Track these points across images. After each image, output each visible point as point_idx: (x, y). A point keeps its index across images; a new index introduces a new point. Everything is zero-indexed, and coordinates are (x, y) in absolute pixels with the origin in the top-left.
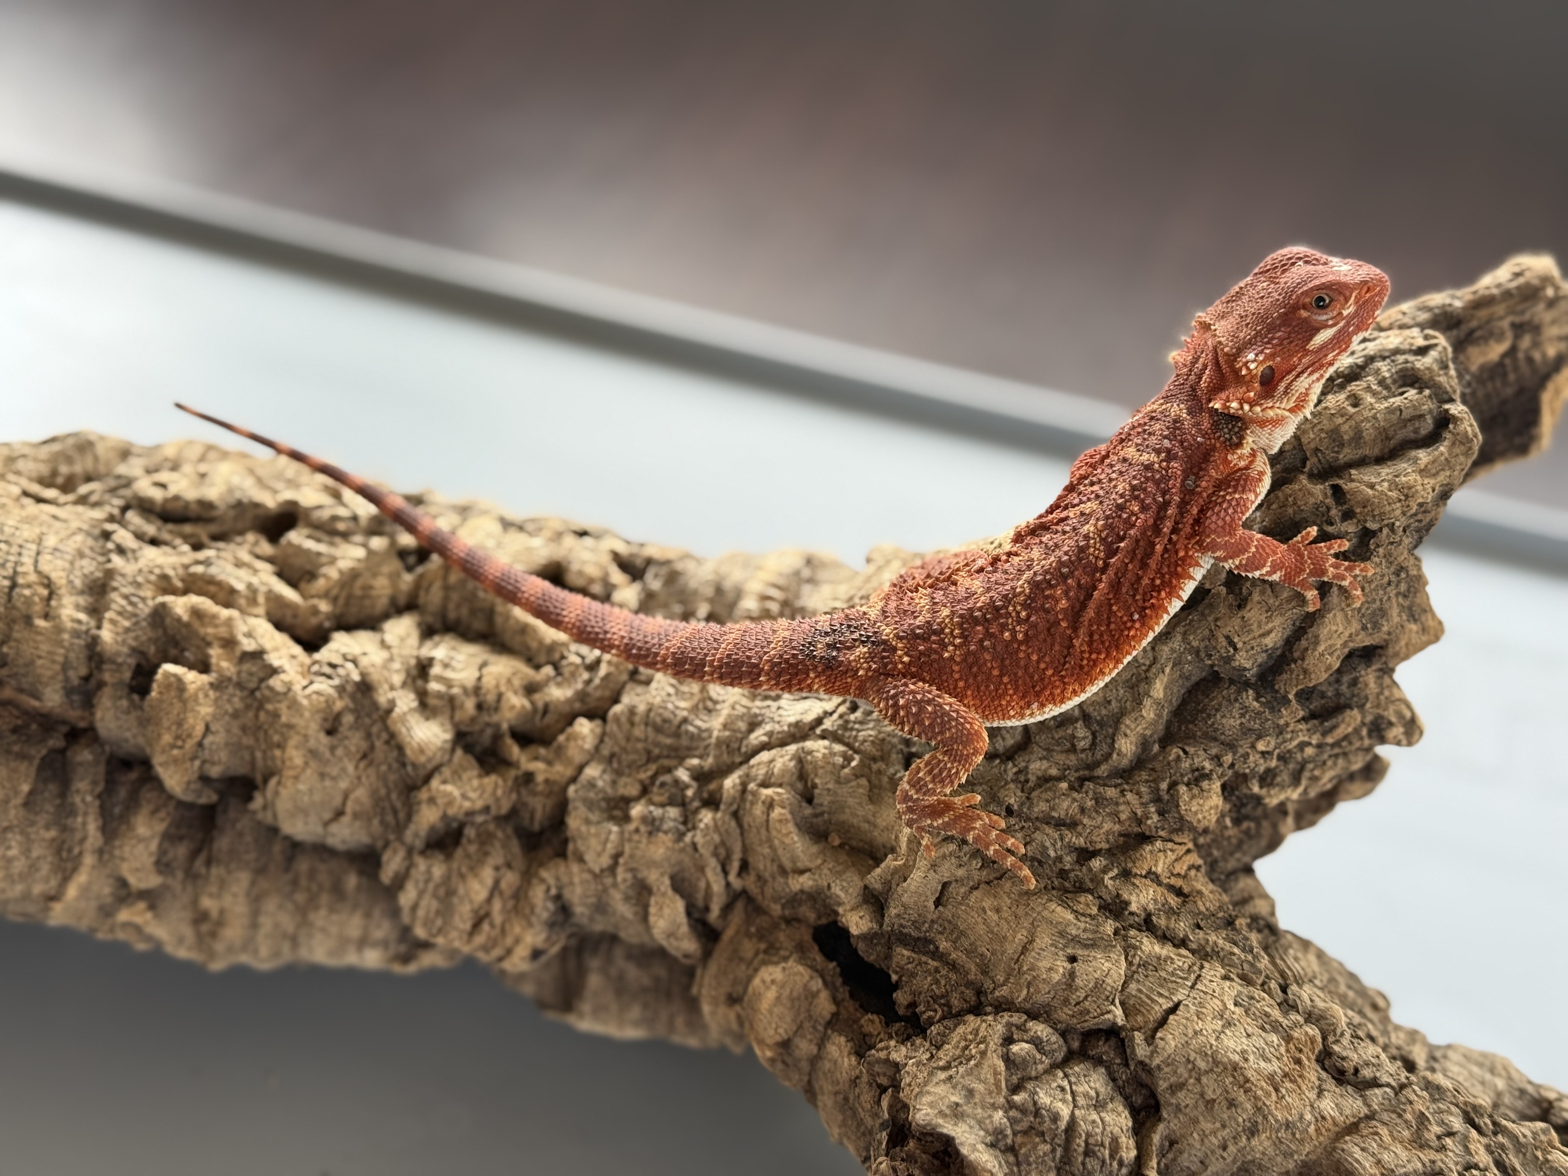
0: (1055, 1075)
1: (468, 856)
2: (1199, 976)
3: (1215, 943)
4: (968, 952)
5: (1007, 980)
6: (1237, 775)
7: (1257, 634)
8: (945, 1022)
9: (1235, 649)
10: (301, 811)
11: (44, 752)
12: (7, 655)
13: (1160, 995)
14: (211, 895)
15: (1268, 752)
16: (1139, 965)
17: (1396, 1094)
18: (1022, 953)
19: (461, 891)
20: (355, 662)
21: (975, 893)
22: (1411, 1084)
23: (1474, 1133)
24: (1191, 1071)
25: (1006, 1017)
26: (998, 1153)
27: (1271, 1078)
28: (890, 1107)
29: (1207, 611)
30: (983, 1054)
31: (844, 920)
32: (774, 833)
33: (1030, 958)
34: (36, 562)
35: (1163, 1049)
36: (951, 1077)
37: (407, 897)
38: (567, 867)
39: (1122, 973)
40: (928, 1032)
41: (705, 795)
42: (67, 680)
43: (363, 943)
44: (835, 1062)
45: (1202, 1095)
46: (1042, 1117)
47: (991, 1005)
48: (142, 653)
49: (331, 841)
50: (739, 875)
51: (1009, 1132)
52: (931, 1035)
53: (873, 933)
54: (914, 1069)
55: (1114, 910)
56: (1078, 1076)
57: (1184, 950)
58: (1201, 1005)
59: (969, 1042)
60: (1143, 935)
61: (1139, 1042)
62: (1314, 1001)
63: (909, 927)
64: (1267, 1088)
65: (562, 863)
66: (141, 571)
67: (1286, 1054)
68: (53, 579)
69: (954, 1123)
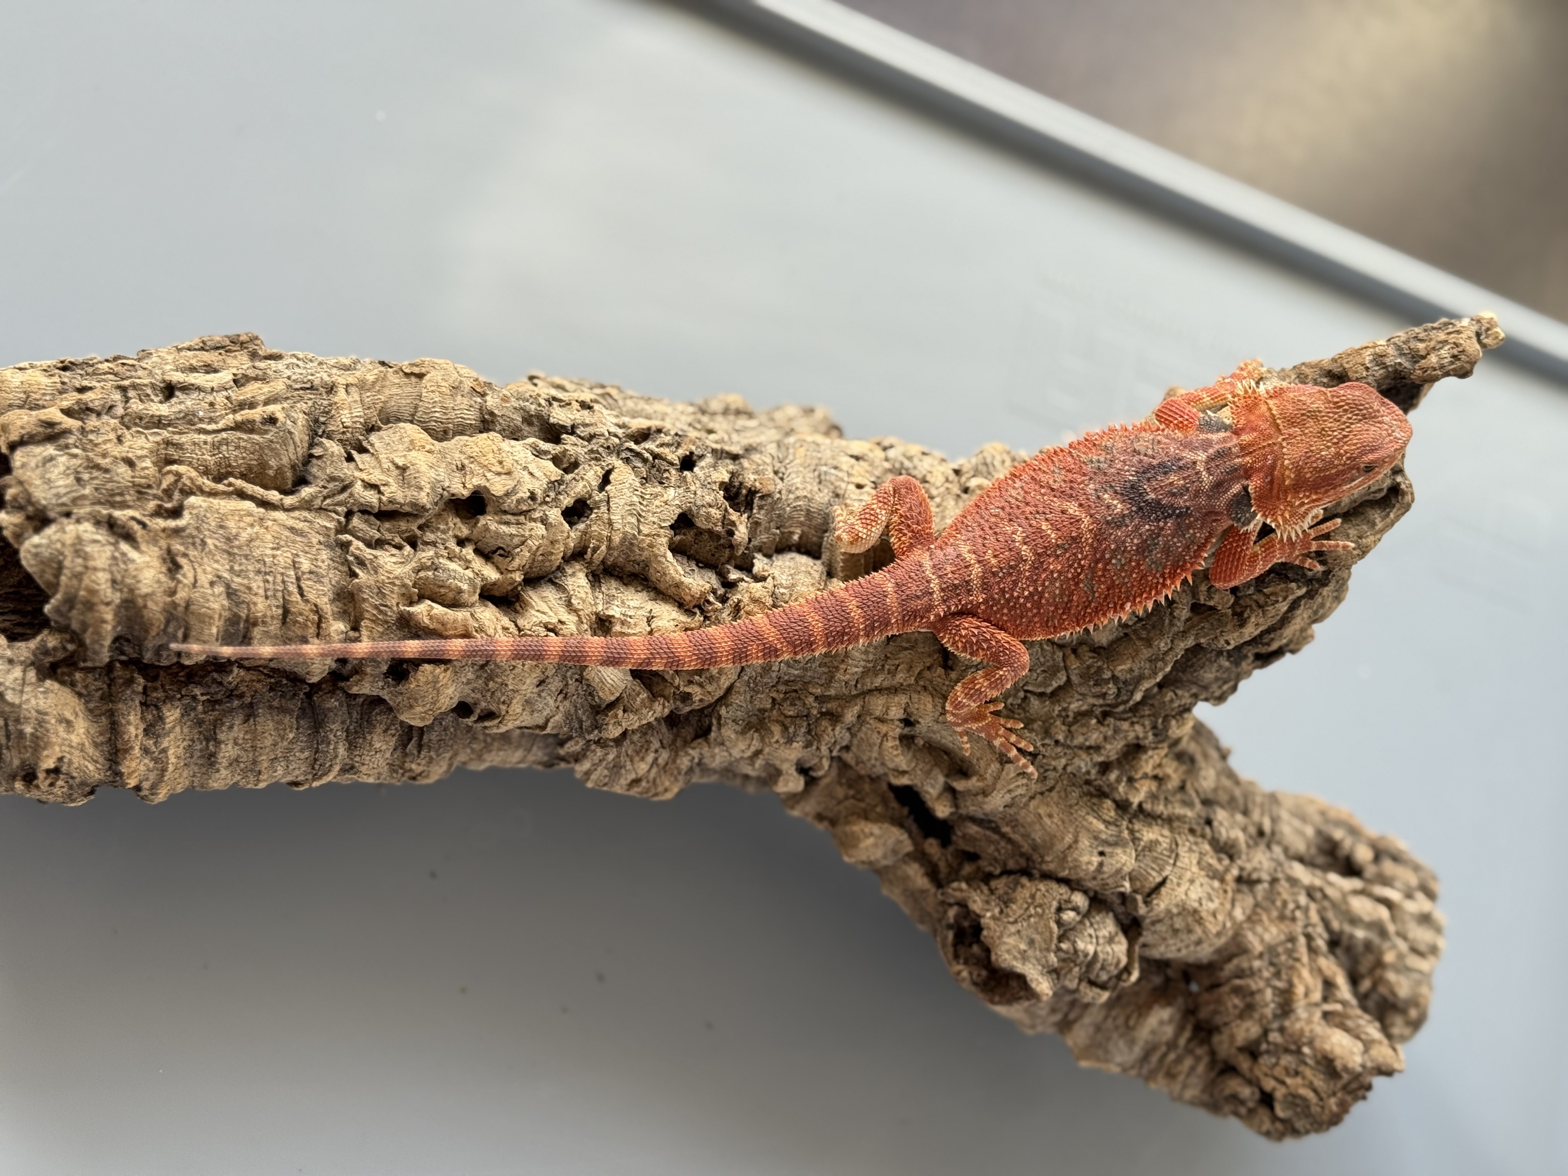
0: (1084, 925)
1: (632, 742)
2: (1177, 854)
5: (1053, 860)
8: (1006, 879)
11: (299, 704)
13: (1154, 870)
16: (1142, 851)
18: (1068, 848)
19: (629, 766)
24: (1167, 914)
25: (1055, 888)
26: (1046, 975)
27: (1214, 909)
28: (955, 917)
30: (1041, 916)
32: (886, 753)
33: (1074, 853)
36: (1019, 930)
38: (709, 747)
39: (1133, 861)
40: (993, 884)
41: (824, 710)
44: (909, 877)
46: (1078, 954)
47: (1038, 873)
51: (1056, 964)
52: (996, 889)
53: (952, 814)
54: (992, 924)
55: (1122, 806)
56: (1098, 923)
57: (1160, 822)
58: (1180, 878)
59: (1029, 905)
60: (1139, 820)
61: (1141, 904)
62: (1227, 831)
63: (980, 815)
64: (1211, 919)
65: (705, 744)
66: (383, 582)
67: (1221, 892)
68: (320, 606)
69: (1024, 964)
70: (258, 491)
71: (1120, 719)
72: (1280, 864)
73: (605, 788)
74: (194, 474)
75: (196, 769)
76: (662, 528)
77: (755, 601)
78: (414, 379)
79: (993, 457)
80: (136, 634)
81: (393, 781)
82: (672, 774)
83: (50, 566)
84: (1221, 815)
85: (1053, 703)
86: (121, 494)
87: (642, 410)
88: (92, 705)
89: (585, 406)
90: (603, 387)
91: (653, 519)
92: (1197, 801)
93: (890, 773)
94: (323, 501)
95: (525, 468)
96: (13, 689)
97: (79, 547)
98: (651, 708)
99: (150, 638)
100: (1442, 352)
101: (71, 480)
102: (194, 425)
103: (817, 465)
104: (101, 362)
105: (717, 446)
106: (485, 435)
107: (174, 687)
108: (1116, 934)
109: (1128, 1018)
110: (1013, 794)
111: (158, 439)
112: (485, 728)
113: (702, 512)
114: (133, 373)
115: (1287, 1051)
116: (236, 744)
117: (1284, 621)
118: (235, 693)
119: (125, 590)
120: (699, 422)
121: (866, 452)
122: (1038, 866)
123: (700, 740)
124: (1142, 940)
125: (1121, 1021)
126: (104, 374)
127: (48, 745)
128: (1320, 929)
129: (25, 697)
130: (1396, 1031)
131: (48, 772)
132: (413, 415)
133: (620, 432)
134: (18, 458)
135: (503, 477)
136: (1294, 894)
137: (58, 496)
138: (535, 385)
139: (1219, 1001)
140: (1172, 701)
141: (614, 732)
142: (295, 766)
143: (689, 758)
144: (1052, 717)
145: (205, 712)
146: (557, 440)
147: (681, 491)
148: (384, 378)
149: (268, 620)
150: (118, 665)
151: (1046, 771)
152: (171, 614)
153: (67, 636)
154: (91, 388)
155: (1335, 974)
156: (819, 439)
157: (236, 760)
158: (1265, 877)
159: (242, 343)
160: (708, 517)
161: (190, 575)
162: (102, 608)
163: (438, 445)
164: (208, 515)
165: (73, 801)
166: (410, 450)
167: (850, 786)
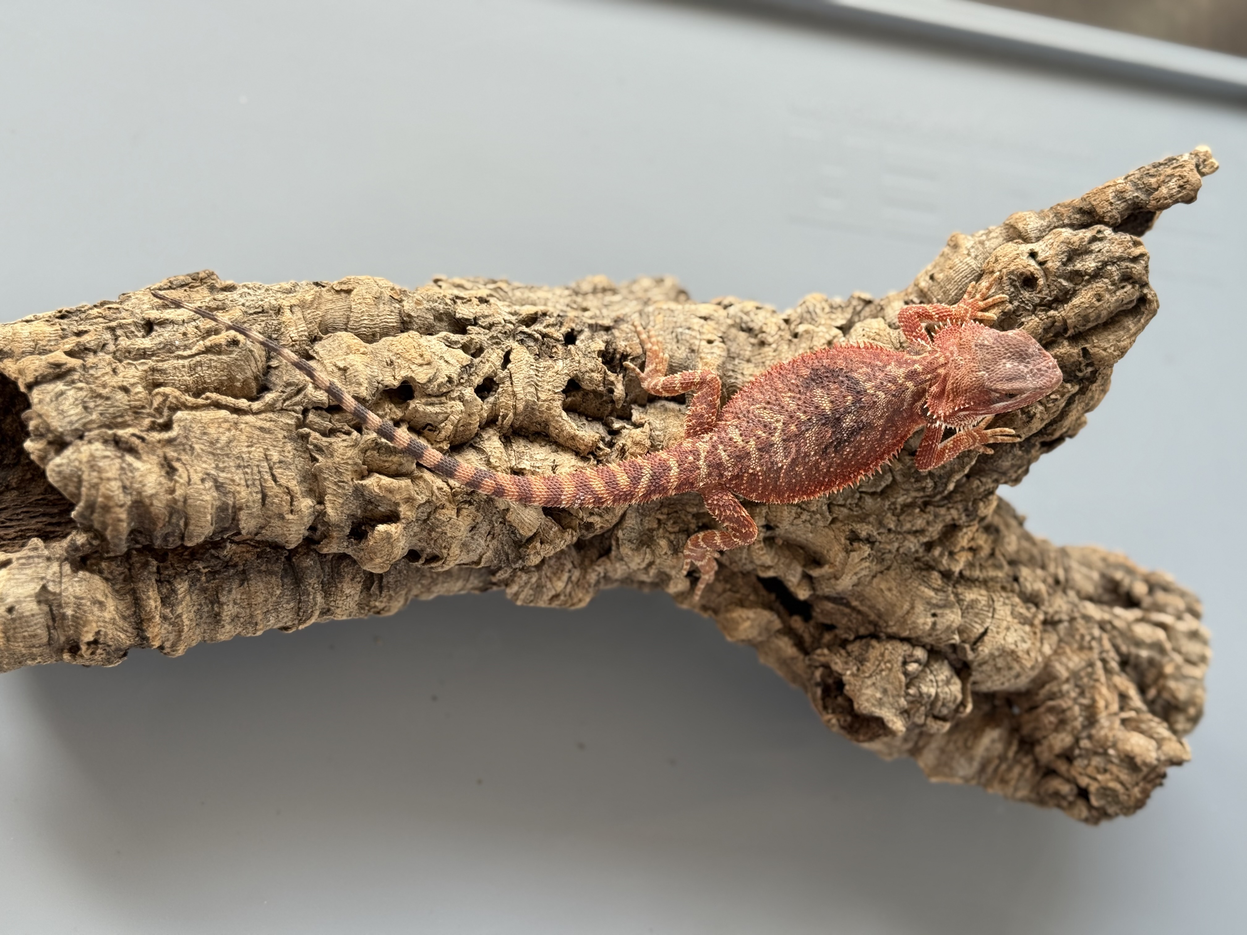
0: (926, 672)
2: (994, 609)
4: (869, 607)
5: (895, 624)
8: (859, 643)
11: (282, 566)
13: (977, 623)
16: (965, 609)
18: (906, 615)
19: (549, 585)
21: (875, 579)
24: (991, 657)
25: (900, 646)
26: (901, 716)
27: (1027, 649)
28: (821, 677)
30: (890, 670)
32: (754, 554)
33: (912, 617)
36: (874, 683)
38: (612, 563)
39: (960, 618)
40: (849, 648)
41: (700, 524)
44: (780, 648)
46: (922, 696)
47: (885, 636)
48: (353, 516)
52: (852, 651)
53: (811, 596)
54: (852, 679)
55: (947, 575)
56: (936, 670)
57: (977, 584)
58: (998, 627)
59: (880, 662)
60: (961, 585)
61: (969, 652)
62: (1032, 585)
63: (833, 594)
64: (1026, 656)
65: (608, 561)
66: (339, 463)
67: (1031, 634)
68: (291, 488)
69: (881, 709)
70: (230, 400)
71: (939, 506)
72: (1076, 606)
73: (532, 605)
74: (178, 393)
75: (206, 627)
76: (556, 393)
77: (637, 444)
78: (343, 295)
79: (815, 306)
80: (147, 526)
81: (362, 616)
82: (584, 588)
83: (71, 481)
84: (1025, 572)
85: (883, 499)
86: (122, 416)
87: (528, 298)
88: (117, 587)
89: (482, 300)
90: (494, 282)
91: (549, 387)
92: (1005, 564)
93: (759, 569)
94: (283, 403)
95: (441, 358)
96: (54, 581)
97: (93, 463)
98: (562, 539)
99: (158, 529)
100: (1171, 184)
101: (80, 409)
102: (173, 352)
103: (673, 328)
104: (91, 309)
105: (592, 322)
106: (405, 334)
107: (182, 565)
108: (952, 677)
109: (966, 741)
110: (859, 576)
111: (146, 367)
112: (432, 568)
113: (586, 377)
114: (118, 315)
115: (1096, 753)
116: (235, 603)
117: (1063, 414)
118: (230, 563)
119: (134, 493)
120: (575, 302)
121: (712, 312)
122: (884, 630)
123: (603, 559)
124: (972, 679)
125: (960, 743)
126: (95, 318)
127: (86, 623)
128: (1112, 654)
129: (63, 587)
130: (1180, 726)
131: (89, 644)
132: (346, 324)
133: (513, 319)
134: (35, 396)
135: (425, 367)
136: (1089, 628)
137: (71, 423)
138: (440, 287)
139: (1037, 719)
140: (978, 487)
141: (535, 560)
142: (283, 615)
143: (596, 573)
144: (884, 511)
145: (208, 582)
146: (464, 331)
147: (568, 361)
148: (320, 296)
149: (251, 504)
150: (134, 552)
151: (883, 554)
152: (173, 508)
153: (92, 534)
154: (86, 332)
155: (1127, 688)
156: (673, 305)
157: (237, 616)
158: (1065, 617)
159: (202, 280)
160: (591, 380)
161: (185, 476)
162: (118, 510)
163: (370, 347)
164: (193, 425)
165: (110, 663)
166: (348, 354)
167: (726, 581)
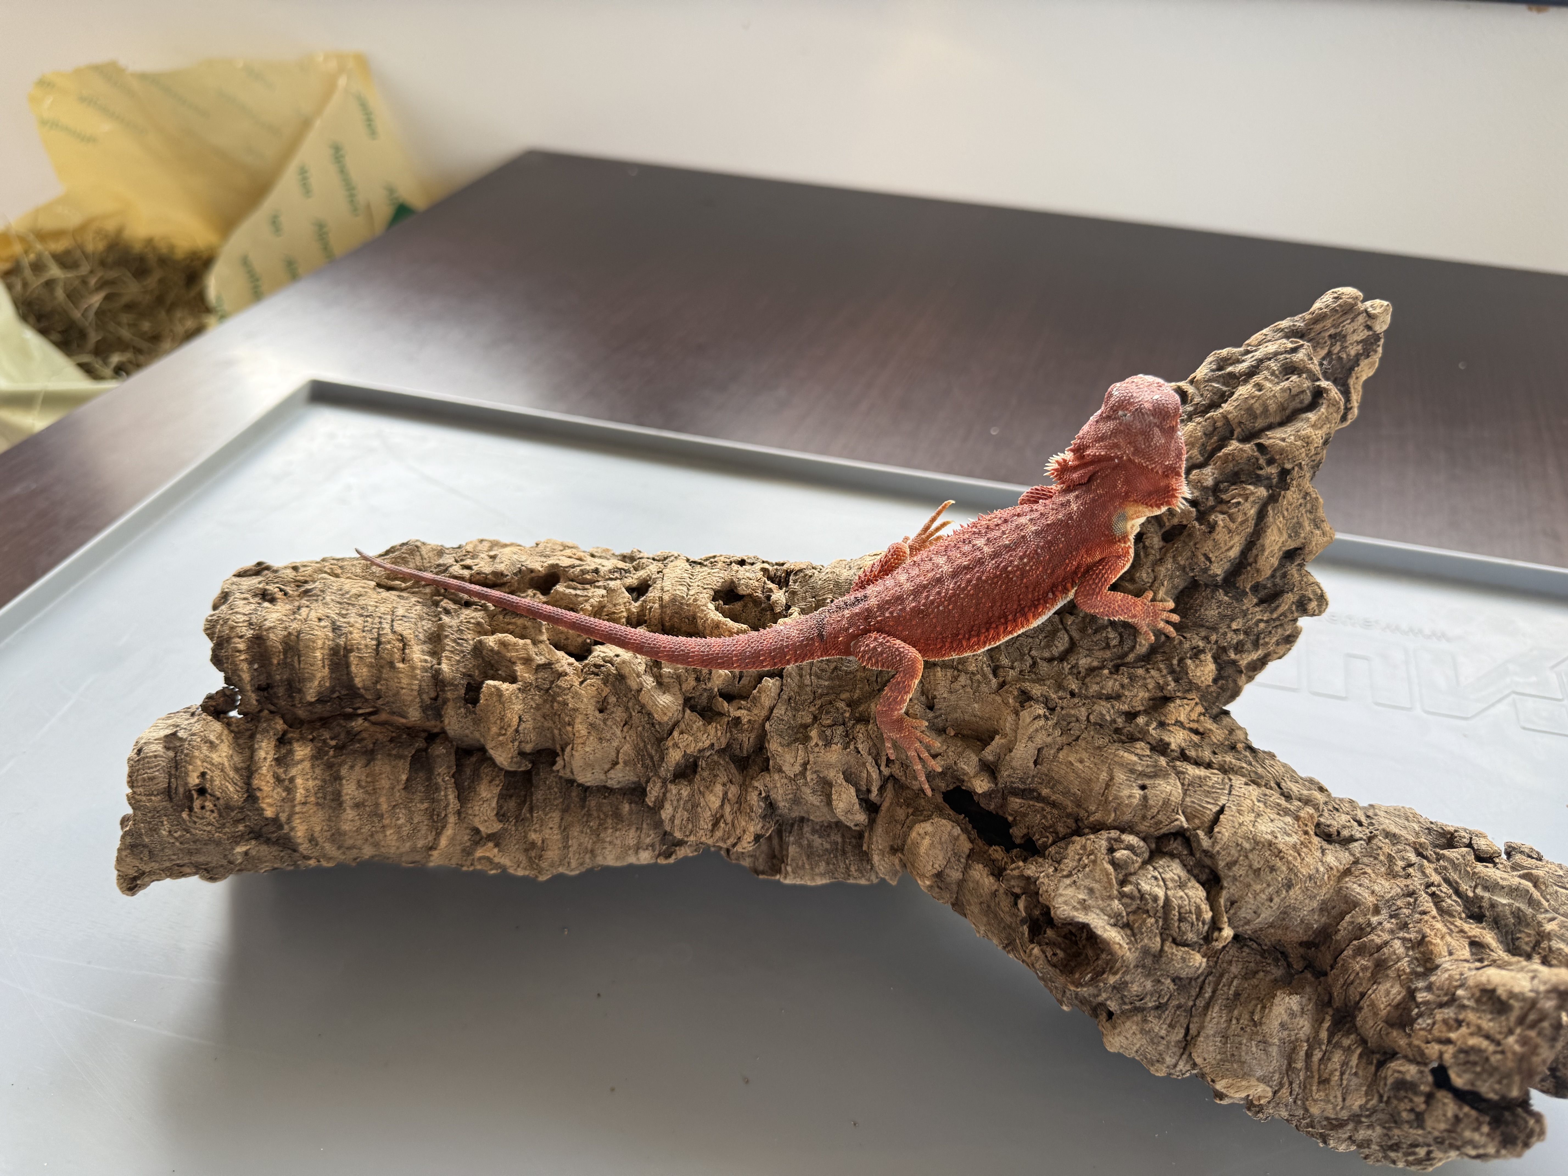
0: (1147, 870)
1: (703, 779)
2: (1231, 786)
3: (1230, 762)
4: (1063, 794)
5: (1097, 808)
6: (1219, 647)
7: (1224, 550)
8: (1058, 844)
9: (1211, 562)
10: (589, 766)
11: (413, 751)
12: (381, 690)
13: (1208, 803)
14: (535, 831)
15: (1237, 630)
16: (1189, 785)
17: (1367, 844)
18: (1106, 789)
19: (703, 803)
20: (609, 662)
21: (1061, 752)
22: (1376, 836)
23: (1425, 862)
24: (1240, 851)
25: (1104, 834)
26: (1119, 929)
27: (1294, 847)
28: (1026, 908)
29: (1187, 540)
30: (1094, 862)
31: (969, 784)
33: (1114, 791)
34: (392, 626)
35: (1221, 839)
36: (1075, 882)
37: (666, 813)
38: (771, 776)
39: (1180, 791)
40: (1047, 853)
42: (422, 701)
43: (637, 848)
44: (977, 883)
45: (1250, 866)
46: (1146, 900)
47: (1088, 827)
48: (470, 676)
49: (609, 783)
50: (887, 765)
51: (1124, 914)
52: (1051, 854)
53: (991, 788)
54: (1046, 881)
55: (1159, 747)
56: (1163, 867)
57: (1208, 766)
58: (1239, 805)
59: (1081, 856)
60: (1182, 761)
61: (1204, 838)
63: (1018, 783)
64: (1295, 857)
65: (767, 775)
66: (462, 622)
67: (1300, 831)
68: (405, 636)
69: (1086, 914)
71: (1134, 668)
75: (327, 810)
76: (704, 589)
88: (241, 741)
91: (699, 584)
96: (186, 729)
98: (705, 732)
107: (309, 732)
108: (1188, 880)
109: (1252, 1014)
110: (1037, 743)
113: (742, 582)
116: (360, 785)
118: (358, 737)
119: (257, 627)
122: (1085, 821)
123: (762, 774)
124: (1224, 893)
125: (1245, 1019)
131: (198, 791)
135: (574, 559)
139: (1346, 971)
141: (675, 756)
142: (418, 818)
144: (1063, 674)
145: (333, 756)
149: (362, 647)
150: (266, 712)
151: (1069, 723)
155: (1485, 939)
157: (361, 802)
160: (749, 586)
